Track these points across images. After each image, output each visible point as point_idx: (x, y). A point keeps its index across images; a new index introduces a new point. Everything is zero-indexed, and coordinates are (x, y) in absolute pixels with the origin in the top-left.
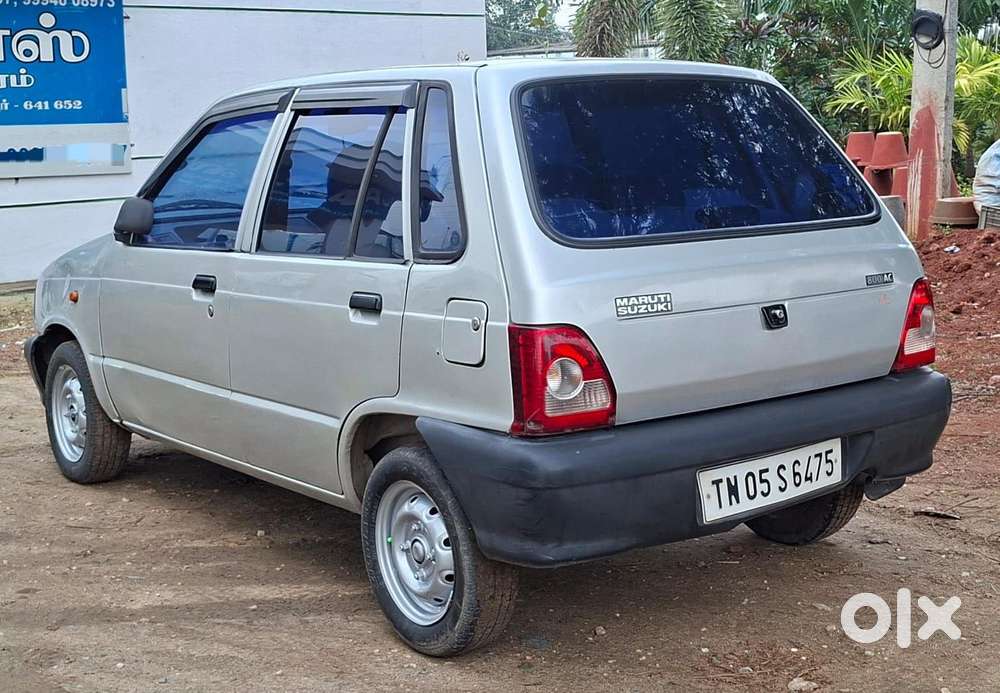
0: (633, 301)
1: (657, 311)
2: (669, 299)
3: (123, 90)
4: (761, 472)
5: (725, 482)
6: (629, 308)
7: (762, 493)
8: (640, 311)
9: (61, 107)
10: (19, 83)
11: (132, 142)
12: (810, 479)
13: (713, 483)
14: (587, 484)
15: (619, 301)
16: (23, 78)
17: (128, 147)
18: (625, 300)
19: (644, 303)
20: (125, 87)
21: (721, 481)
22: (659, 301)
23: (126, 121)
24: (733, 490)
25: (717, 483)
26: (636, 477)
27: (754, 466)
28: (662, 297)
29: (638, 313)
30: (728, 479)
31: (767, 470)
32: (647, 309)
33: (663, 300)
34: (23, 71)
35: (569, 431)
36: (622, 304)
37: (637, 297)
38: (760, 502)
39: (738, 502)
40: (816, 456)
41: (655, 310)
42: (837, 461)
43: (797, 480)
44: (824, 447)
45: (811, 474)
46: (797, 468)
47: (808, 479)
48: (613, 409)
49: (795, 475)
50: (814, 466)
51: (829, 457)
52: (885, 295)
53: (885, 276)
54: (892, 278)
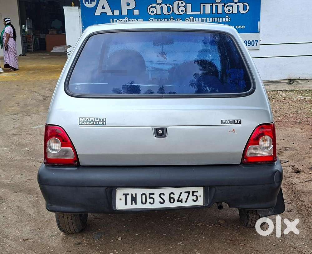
0: (87, 119)
1: (98, 125)
2: (105, 120)
3: (259, 22)
4: (150, 194)
5: (130, 195)
6: (85, 122)
7: (150, 203)
9: (238, 28)
10: (226, 20)
11: (260, 39)
12: (181, 201)
13: (124, 194)
14: (55, 185)
15: (80, 119)
16: (227, 19)
17: (259, 41)
18: (84, 119)
19: (92, 121)
20: (260, 21)
21: (128, 194)
22: (100, 121)
23: (259, 32)
24: (134, 199)
25: (126, 195)
26: (76, 186)
27: (147, 191)
28: (102, 119)
29: (89, 124)
30: (132, 194)
31: (153, 194)
32: (93, 123)
33: (102, 120)
34: (227, 16)
35: (57, 165)
36: (82, 120)
37: (89, 118)
38: (148, 206)
39: (136, 204)
40: (185, 192)
41: (97, 124)
42: (200, 196)
43: (172, 200)
44: (191, 189)
45: (182, 199)
46: (172, 196)
47: (180, 201)
48: (76, 159)
49: (170, 198)
50: (184, 196)
51: (195, 194)
52: (234, 129)
53: (236, 121)
54: (240, 122)
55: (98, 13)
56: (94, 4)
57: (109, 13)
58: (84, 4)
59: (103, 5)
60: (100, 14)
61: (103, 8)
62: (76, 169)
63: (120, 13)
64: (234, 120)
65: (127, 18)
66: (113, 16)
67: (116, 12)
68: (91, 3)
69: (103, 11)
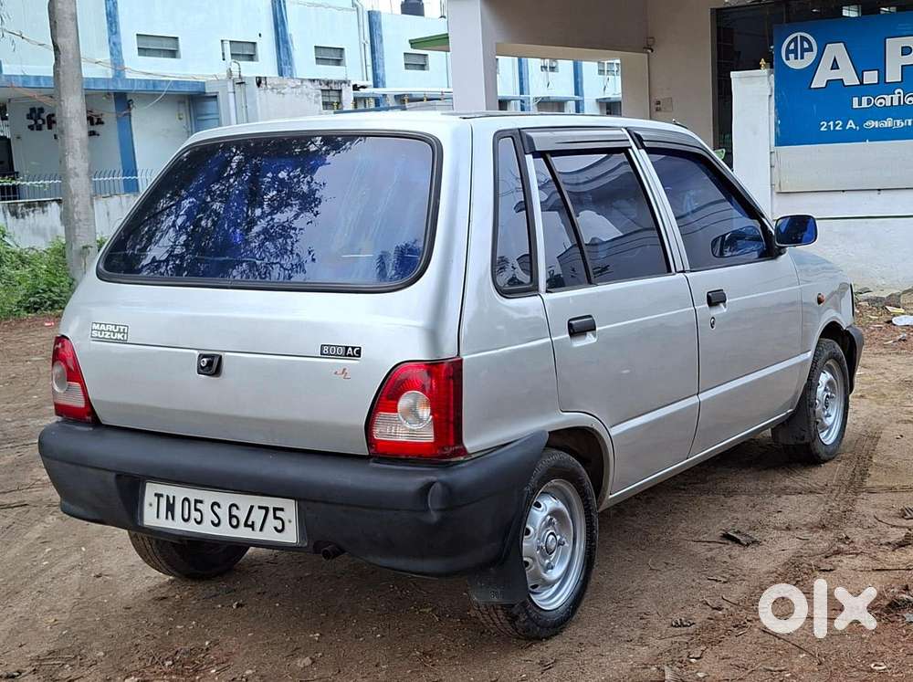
0: (103, 327)
1: (117, 339)
2: (126, 331)
4: (196, 501)
5: (165, 498)
6: (99, 332)
7: (195, 520)
8: (106, 336)
12: (252, 526)
13: (156, 495)
15: (94, 325)
18: (98, 325)
19: (109, 331)
21: (162, 495)
22: (119, 332)
24: (170, 508)
25: (159, 496)
27: (193, 494)
28: (122, 328)
29: (104, 338)
30: (168, 497)
31: (202, 502)
32: (110, 335)
33: (122, 331)
36: (96, 328)
37: (106, 325)
38: (191, 527)
39: (173, 519)
40: (260, 508)
41: (116, 337)
42: (290, 521)
43: (234, 522)
44: (271, 502)
45: (253, 522)
46: (234, 511)
47: (249, 526)
48: (89, 410)
49: (231, 516)
50: (257, 516)
51: (279, 514)
52: (344, 369)
53: (350, 349)
54: (359, 352)
55: (819, 82)
56: (810, 58)
57: (851, 79)
58: (784, 59)
59: (835, 60)
60: (824, 86)
61: (835, 66)
62: (91, 429)
63: (882, 78)
64: (347, 348)
65: (901, 92)
66: (862, 87)
67: (871, 77)
68: (802, 58)
69: (835, 75)
